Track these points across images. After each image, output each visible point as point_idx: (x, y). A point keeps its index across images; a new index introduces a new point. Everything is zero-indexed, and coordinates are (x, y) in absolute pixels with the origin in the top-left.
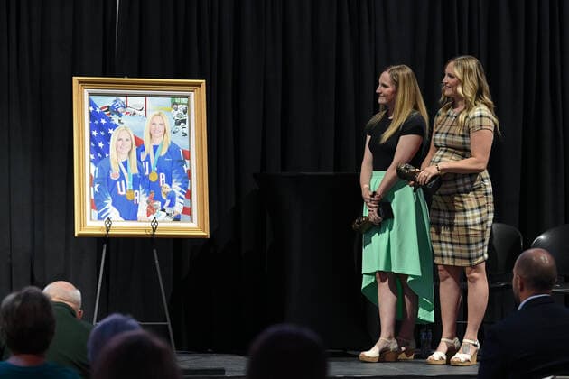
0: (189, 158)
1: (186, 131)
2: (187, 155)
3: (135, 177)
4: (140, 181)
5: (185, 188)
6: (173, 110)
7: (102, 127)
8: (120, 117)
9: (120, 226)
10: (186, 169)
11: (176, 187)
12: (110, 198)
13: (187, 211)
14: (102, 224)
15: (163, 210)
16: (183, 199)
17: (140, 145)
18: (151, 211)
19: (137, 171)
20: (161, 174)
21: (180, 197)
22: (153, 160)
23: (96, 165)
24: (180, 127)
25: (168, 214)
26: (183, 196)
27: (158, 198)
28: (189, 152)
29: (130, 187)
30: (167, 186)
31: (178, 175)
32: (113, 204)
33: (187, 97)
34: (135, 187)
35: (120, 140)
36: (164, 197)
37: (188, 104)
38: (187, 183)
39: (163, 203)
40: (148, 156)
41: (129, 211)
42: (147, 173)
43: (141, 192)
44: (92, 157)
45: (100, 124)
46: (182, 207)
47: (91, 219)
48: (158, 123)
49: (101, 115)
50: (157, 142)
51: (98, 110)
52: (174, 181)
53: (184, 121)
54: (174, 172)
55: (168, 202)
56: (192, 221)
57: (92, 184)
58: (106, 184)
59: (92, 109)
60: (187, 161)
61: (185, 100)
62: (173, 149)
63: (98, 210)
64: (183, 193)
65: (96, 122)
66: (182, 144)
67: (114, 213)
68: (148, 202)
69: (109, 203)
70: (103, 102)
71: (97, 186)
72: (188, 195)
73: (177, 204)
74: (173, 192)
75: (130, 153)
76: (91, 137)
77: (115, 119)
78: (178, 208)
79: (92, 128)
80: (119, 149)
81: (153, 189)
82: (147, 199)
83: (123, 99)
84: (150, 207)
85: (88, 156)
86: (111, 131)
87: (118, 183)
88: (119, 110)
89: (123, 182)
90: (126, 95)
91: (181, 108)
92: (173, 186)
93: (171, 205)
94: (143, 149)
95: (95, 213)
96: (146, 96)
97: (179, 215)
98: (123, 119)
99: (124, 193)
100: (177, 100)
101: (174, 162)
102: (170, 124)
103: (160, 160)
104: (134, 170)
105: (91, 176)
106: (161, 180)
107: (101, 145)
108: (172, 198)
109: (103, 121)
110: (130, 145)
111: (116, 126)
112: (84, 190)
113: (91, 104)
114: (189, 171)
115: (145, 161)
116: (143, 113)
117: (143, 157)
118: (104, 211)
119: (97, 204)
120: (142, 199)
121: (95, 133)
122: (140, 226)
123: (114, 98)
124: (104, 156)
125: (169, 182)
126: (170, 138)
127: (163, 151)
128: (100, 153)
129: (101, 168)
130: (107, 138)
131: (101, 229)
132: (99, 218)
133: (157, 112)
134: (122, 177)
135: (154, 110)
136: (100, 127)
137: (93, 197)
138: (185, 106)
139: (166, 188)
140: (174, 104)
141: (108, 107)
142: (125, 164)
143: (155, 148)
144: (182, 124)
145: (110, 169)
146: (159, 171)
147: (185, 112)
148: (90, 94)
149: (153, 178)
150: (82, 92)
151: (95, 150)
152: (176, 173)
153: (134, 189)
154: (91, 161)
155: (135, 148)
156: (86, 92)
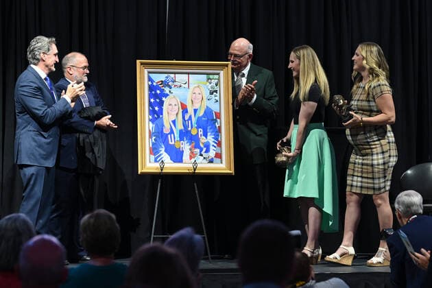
0: (220, 118)
1: (217, 98)
2: (218, 115)
3: (181, 131)
4: (185, 134)
5: (217, 139)
6: (208, 84)
7: (157, 96)
8: (171, 88)
9: (171, 166)
10: (217, 126)
11: (210, 139)
12: (163, 146)
13: (218, 156)
14: (157, 165)
15: (201, 155)
16: (215, 147)
17: (184, 109)
18: (192, 156)
19: (182, 128)
20: (200, 129)
21: (213, 146)
22: (194, 120)
23: (153, 123)
24: (213, 96)
25: (204, 158)
26: (215, 145)
27: (197, 146)
28: (220, 114)
29: (177, 138)
30: (204, 138)
31: (211, 130)
32: (166, 151)
33: (218, 74)
34: (181, 139)
35: (170, 105)
36: (202, 146)
37: (219, 79)
38: (218, 135)
39: (201, 150)
40: (190, 117)
41: (177, 156)
42: (190, 129)
43: (186, 142)
44: (151, 117)
45: (156, 93)
46: (215, 153)
47: (150, 162)
48: (197, 93)
49: (157, 88)
50: (197, 106)
51: (155, 84)
52: (209, 134)
53: (216, 91)
54: (209, 128)
55: (204, 149)
56: (222, 163)
57: (150, 137)
58: (160, 136)
59: (150, 83)
60: (218, 120)
61: (216, 77)
62: (208, 112)
63: (154, 155)
64: (216, 143)
65: (153, 92)
66: (215, 108)
67: (166, 158)
68: (190, 149)
69: (162, 150)
70: (158, 78)
71: (154, 138)
72: (219, 144)
73: (211, 151)
74: (208, 142)
75: (177, 114)
76: (150, 103)
77: (167, 90)
78: (212, 154)
79: (150, 97)
80: (170, 112)
81: (194, 140)
82: (190, 147)
83: (172, 76)
84: (192, 153)
85: (147, 116)
86: (164, 99)
87: (169, 136)
88: (170, 83)
89: (172, 135)
90: (175, 73)
91: (214, 82)
92: (209, 137)
93: (207, 151)
94: (187, 112)
95: (153, 157)
96: (189, 74)
97: (213, 159)
98: (172, 90)
99: (173, 143)
100: (211, 77)
101: (209, 121)
102: (206, 94)
103: (199, 120)
104: (180, 126)
105: (150, 131)
106: (200, 133)
107: (157, 109)
108: (207, 146)
109: (158, 92)
110: (177, 109)
111: (167, 95)
112: (145, 141)
113: (150, 79)
114: (220, 127)
115: (188, 120)
116: (187, 85)
117: (187, 118)
118: (159, 156)
119: (154, 150)
120: (186, 147)
121: (152, 100)
122: (185, 166)
123: (166, 75)
124: (159, 117)
125: (205, 135)
126: (206, 103)
127: (201, 113)
128: (156, 114)
129: (157, 125)
130: (161, 103)
131: (157, 168)
132: (156, 161)
133: (196, 85)
134: (172, 132)
135: (195, 84)
136: (156, 96)
137: (151, 146)
138: (216, 81)
139: (203, 140)
140: (209, 79)
141: (162, 81)
142: (174, 122)
143: (195, 111)
144: (215, 93)
145: (163, 125)
146: (198, 127)
147: (216, 85)
148: (149, 72)
149: (194, 132)
150: (143, 71)
151: (152, 112)
152: (211, 129)
153: (181, 140)
154: (150, 120)
155: (181, 110)
156: (146, 71)
